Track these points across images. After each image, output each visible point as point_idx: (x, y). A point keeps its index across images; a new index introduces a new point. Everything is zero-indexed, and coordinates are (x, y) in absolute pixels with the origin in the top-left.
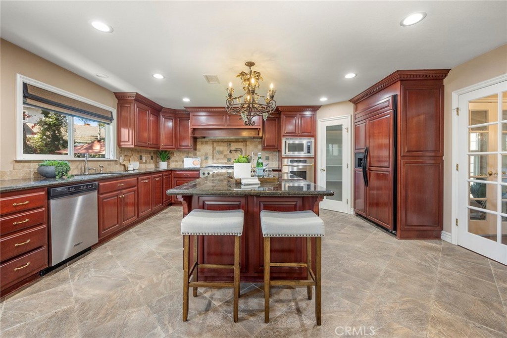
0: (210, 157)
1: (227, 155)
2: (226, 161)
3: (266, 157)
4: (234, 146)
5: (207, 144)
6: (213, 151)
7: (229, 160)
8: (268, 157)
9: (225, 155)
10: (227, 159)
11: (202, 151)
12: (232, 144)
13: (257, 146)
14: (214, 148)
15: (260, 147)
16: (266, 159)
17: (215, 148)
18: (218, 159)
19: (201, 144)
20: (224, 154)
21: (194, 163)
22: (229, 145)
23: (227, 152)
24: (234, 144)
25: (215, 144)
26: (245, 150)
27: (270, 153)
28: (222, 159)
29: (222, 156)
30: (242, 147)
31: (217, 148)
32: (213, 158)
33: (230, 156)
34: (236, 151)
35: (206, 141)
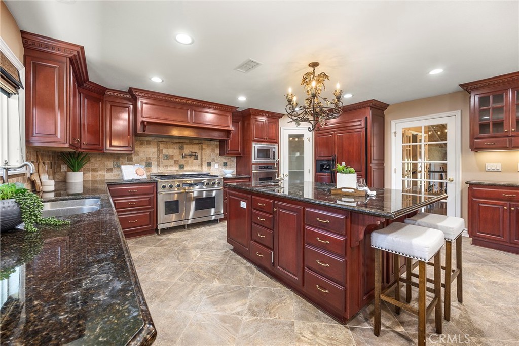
0: (154, 163)
1: (178, 161)
2: (177, 169)
3: (224, 163)
4: (188, 150)
5: (150, 145)
6: (158, 155)
7: (181, 167)
8: (226, 163)
9: (175, 161)
10: (178, 166)
11: (142, 155)
12: (185, 147)
13: (214, 150)
14: (160, 151)
15: (217, 151)
16: (224, 165)
17: (162, 151)
18: (166, 166)
19: (140, 144)
20: (175, 159)
21: (138, 172)
22: (181, 148)
23: (178, 157)
24: (188, 146)
25: (162, 146)
26: (201, 155)
27: (228, 159)
28: (172, 166)
29: (172, 162)
30: (197, 151)
31: (165, 151)
32: (158, 165)
33: (182, 161)
34: (190, 155)
35: (147, 141)
